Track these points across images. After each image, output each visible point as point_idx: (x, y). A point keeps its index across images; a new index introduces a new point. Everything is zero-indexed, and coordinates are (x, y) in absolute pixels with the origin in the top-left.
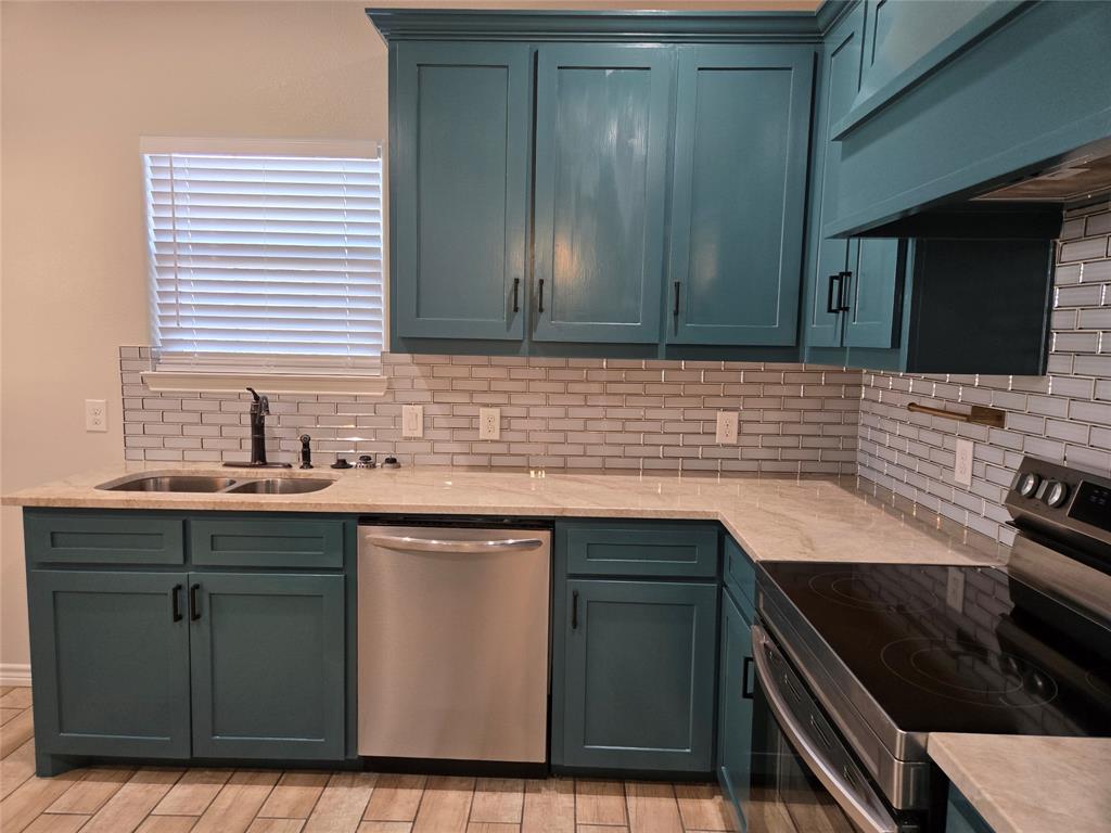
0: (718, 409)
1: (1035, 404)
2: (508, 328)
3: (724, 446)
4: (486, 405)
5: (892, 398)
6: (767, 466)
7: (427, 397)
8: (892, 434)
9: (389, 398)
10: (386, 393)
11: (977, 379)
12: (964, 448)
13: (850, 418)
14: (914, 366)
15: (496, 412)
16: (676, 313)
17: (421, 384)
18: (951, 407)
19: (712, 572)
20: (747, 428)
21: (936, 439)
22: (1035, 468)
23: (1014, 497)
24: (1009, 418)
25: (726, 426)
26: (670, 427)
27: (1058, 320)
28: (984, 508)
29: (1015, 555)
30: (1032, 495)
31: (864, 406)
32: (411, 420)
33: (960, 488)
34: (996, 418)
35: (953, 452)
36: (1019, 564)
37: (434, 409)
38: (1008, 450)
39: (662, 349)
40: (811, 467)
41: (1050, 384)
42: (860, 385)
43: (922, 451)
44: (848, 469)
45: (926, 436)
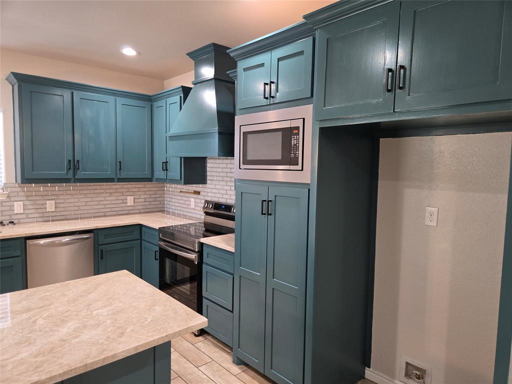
0: (127, 196)
1: (206, 190)
2: (67, 175)
3: (130, 206)
4: (49, 200)
5: (174, 190)
6: (142, 211)
7: (25, 198)
8: (175, 199)
9: (8, 200)
10: (7, 198)
11: (194, 185)
12: (192, 200)
13: (163, 196)
14: (186, 183)
15: (53, 202)
16: (120, 169)
17: (22, 194)
18: (189, 191)
19: (139, 238)
20: (136, 200)
21: (186, 199)
22: (207, 202)
23: (204, 208)
24: (201, 193)
25: (130, 200)
26: (113, 202)
27: (208, 174)
28: (198, 212)
29: (204, 219)
30: (207, 207)
31: (166, 192)
32: (18, 207)
33: (193, 209)
34: (199, 193)
35: (190, 201)
36: (205, 221)
37: (27, 203)
38: (201, 199)
39: (116, 180)
40: (153, 210)
41: (208, 186)
42: (164, 187)
43: (182, 202)
44: (163, 209)
45: (184, 198)
